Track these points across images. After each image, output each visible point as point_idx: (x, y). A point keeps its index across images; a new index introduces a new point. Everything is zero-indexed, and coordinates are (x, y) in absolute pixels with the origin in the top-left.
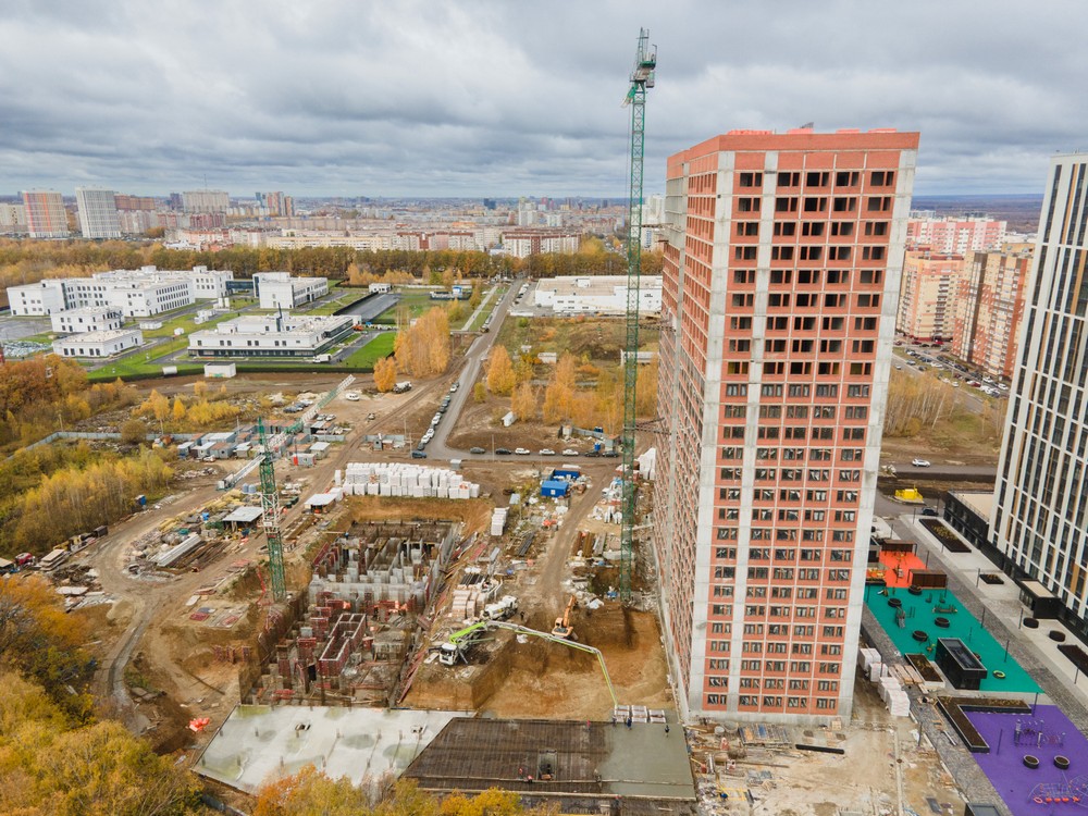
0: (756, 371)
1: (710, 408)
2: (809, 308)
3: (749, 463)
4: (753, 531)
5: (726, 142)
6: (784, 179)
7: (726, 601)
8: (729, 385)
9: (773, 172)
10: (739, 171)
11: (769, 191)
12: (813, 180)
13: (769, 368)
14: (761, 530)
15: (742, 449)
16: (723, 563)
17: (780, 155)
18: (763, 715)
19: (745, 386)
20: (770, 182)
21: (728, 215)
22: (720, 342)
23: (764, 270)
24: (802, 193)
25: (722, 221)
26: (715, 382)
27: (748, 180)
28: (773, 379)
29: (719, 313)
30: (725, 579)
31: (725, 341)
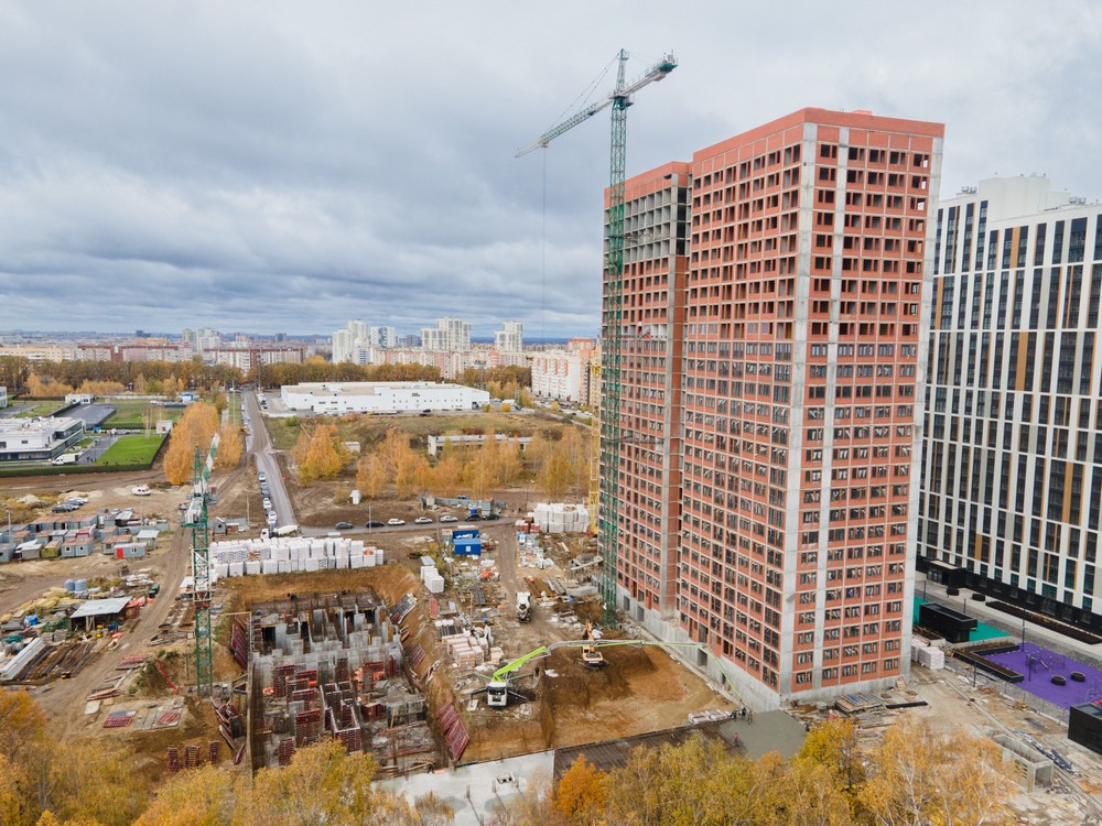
0: (834, 330)
1: (798, 368)
2: (872, 273)
3: (829, 422)
4: (833, 491)
5: (811, 115)
6: (853, 154)
7: (812, 568)
8: (813, 345)
9: (845, 146)
10: (820, 143)
11: (842, 163)
12: (874, 155)
13: (843, 329)
14: (838, 490)
15: (822, 409)
16: (808, 529)
17: (850, 131)
18: (842, 687)
19: (826, 345)
20: (843, 154)
21: (812, 183)
22: (806, 303)
23: (839, 236)
24: (866, 167)
25: (807, 187)
26: (802, 342)
27: (827, 151)
28: (846, 340)
29: (805, 275)
30: (810, 545)
31: (810, 301)
